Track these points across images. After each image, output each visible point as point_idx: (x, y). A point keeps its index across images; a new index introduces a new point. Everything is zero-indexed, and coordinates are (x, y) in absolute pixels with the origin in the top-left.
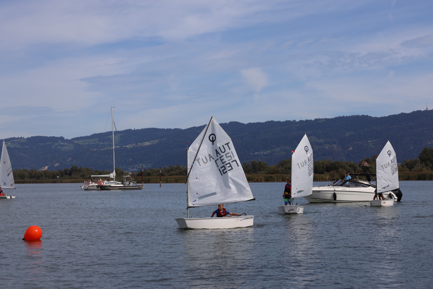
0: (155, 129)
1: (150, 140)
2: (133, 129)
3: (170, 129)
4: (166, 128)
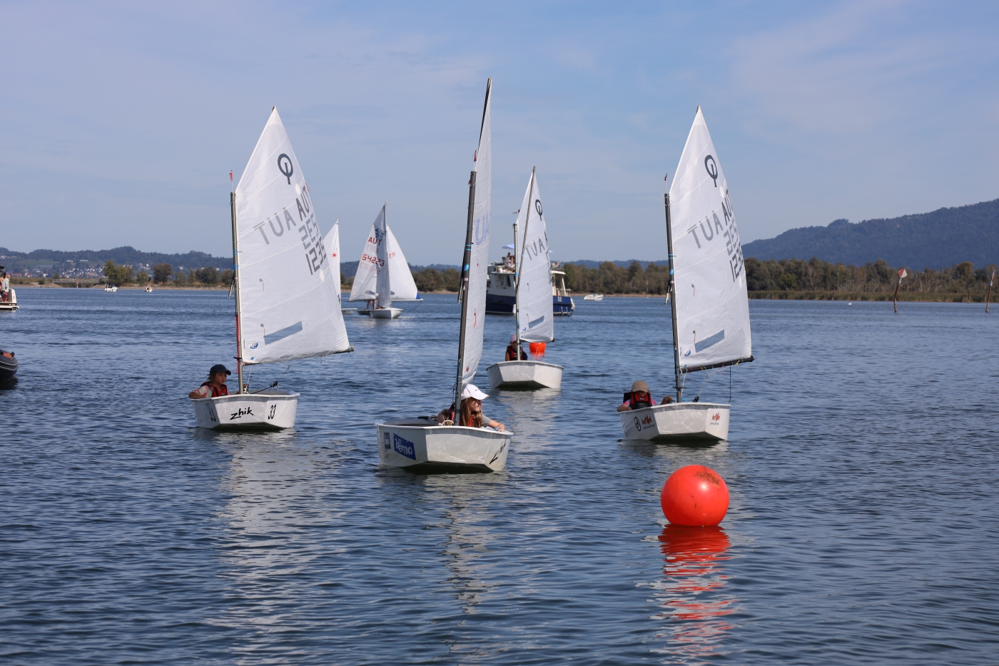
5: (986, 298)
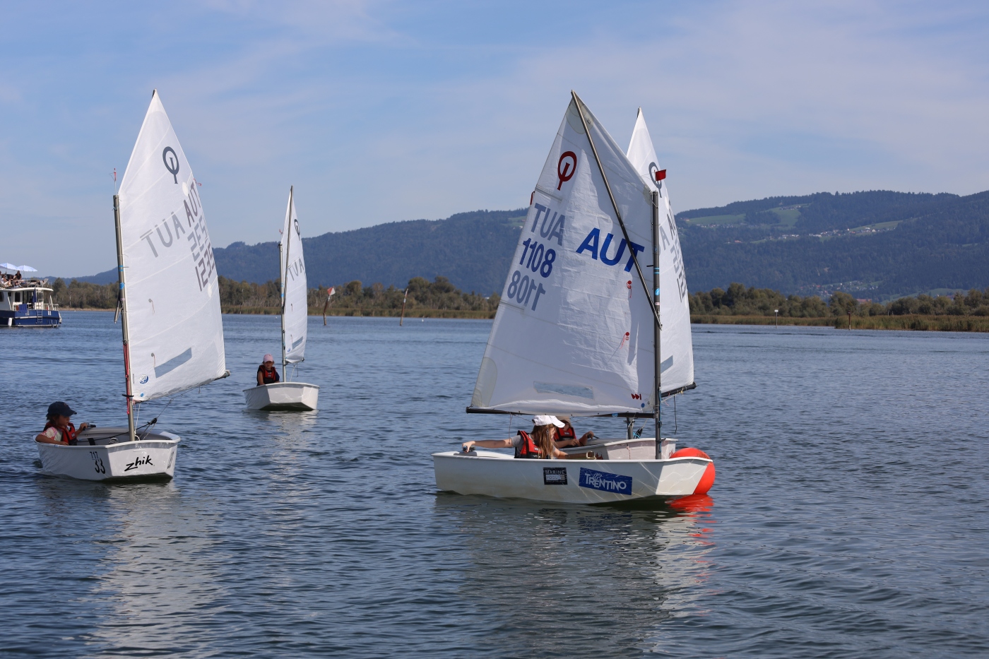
0: (890, 193)
1: (878, 222)
2: (833, 193)
3: (929, 196)
4: (916, 193)
5: (374, 313)
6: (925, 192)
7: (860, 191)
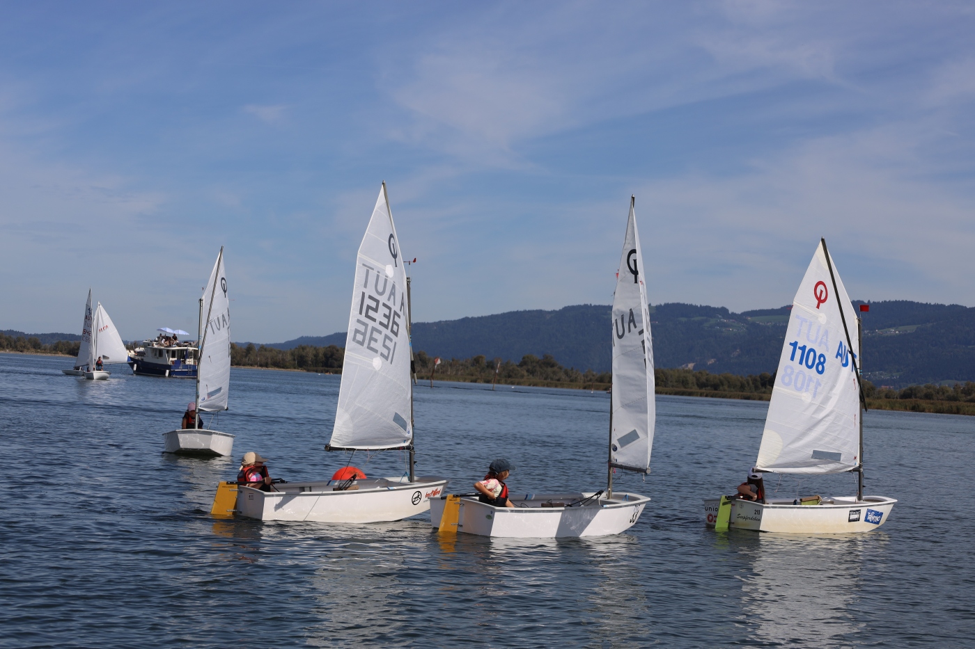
0: (912, 303)
1: (900, 326)
3: (942, 306)
4: (932, 304)
6: (940, 303)
7: (888, 301)
